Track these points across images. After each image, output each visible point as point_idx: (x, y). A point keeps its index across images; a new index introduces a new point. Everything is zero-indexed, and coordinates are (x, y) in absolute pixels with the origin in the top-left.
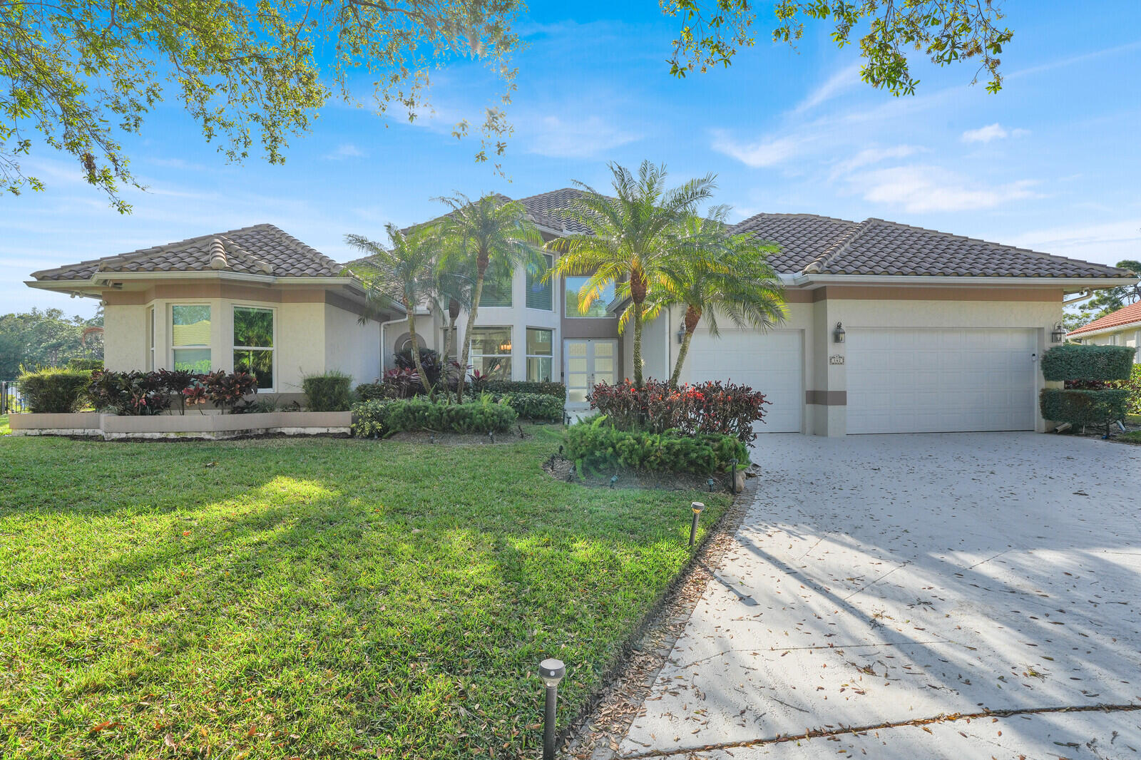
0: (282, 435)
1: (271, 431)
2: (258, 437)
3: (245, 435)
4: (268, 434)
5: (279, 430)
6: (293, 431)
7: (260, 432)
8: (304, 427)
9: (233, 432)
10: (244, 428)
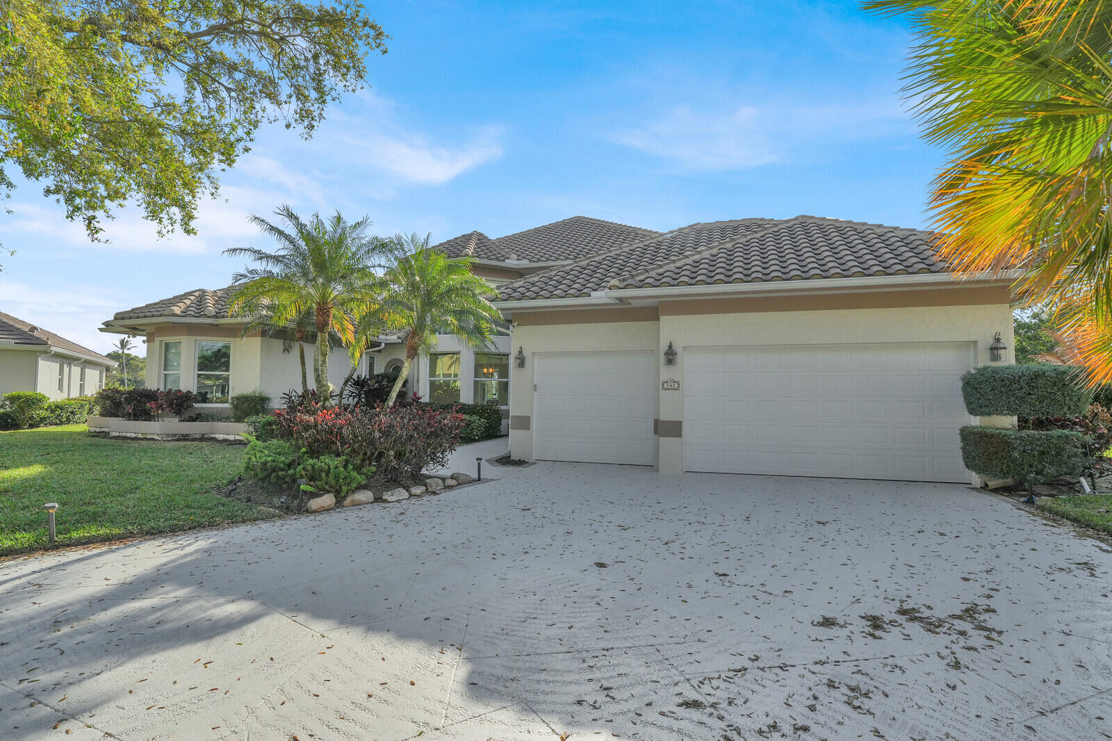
0: (214, 439)
1: (206, 436)
2: (194, 440)
3: (185, 438)
4: (203, 438)
5: (213, 436)
6: (220, 437)
7: (197, 436)
8: (228, 434)
9: (176, 435)
10: (185, 433)
